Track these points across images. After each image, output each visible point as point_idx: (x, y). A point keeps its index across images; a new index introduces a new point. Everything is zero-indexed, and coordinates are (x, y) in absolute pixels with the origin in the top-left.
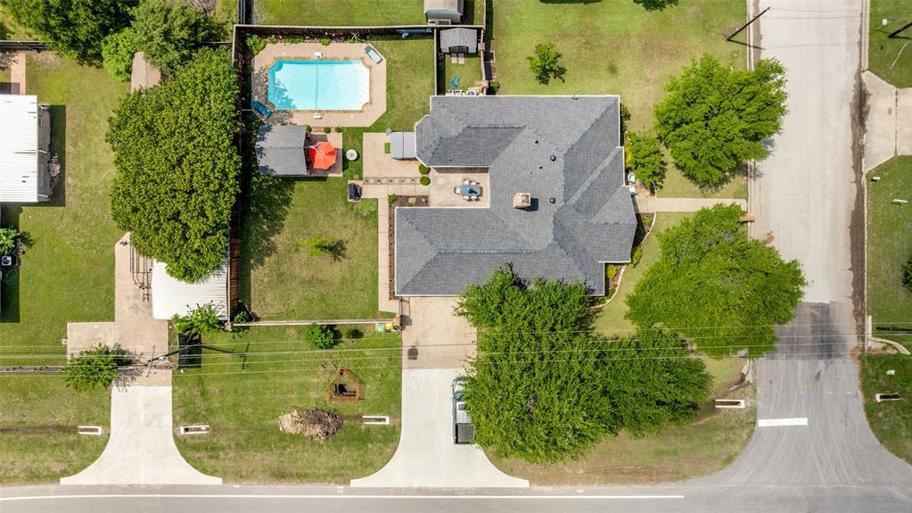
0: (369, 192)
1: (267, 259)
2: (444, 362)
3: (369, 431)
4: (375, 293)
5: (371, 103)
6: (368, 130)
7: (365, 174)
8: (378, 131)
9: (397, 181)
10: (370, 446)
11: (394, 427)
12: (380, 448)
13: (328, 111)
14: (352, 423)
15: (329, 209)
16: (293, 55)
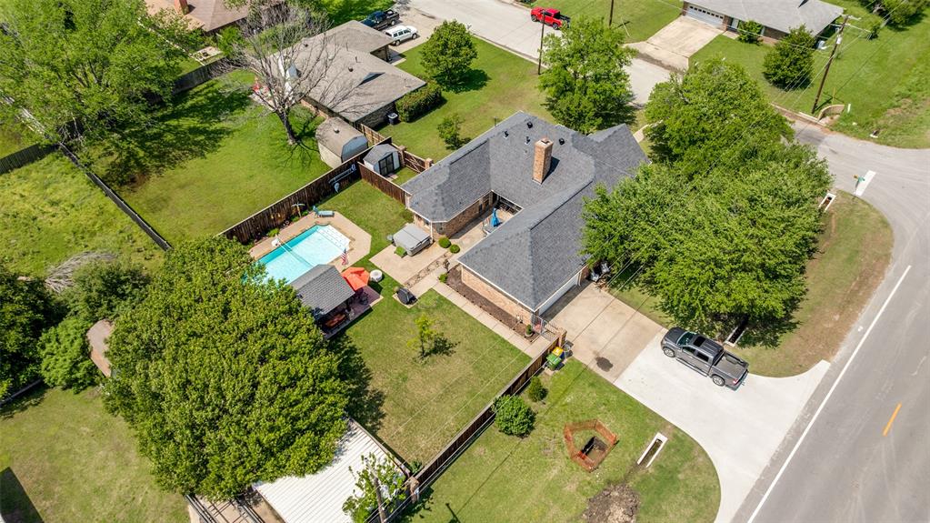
2: (636, 345)
3: (661, 467)
4: (513, 349)
5: (353, 240)
6: (371, 255)
7: (401, 281)
8: (380, 251)
11: (675, 436)
12: (692, 468)
15: (399, 326)
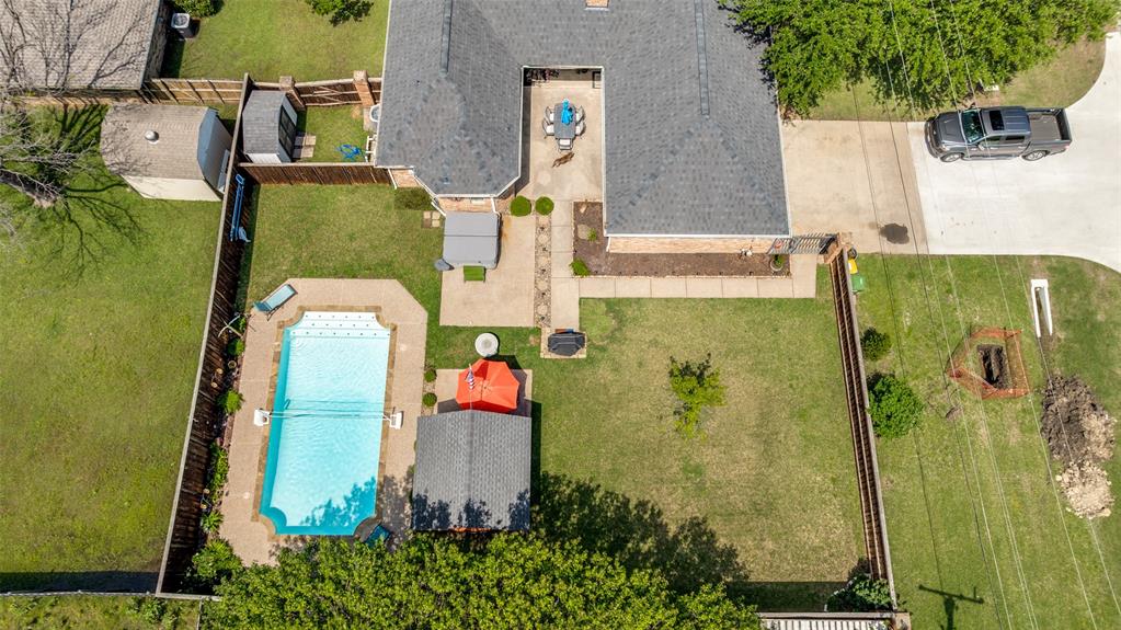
0: (566, 315)
1: (722, 543)
2: (904, 177)
3: (1069, 321)
4: (779, 303)
5: (377, 309)
6: (434, 316)
7: (527, 322)
8: (438, 295)
9: (543, 261)
10: (1100, 317)
11: (1051, 269)
12: (1102, 295)
13: (388, 399)
14: (1058, 357)
15: (602, 398)
16: (253, 477)
